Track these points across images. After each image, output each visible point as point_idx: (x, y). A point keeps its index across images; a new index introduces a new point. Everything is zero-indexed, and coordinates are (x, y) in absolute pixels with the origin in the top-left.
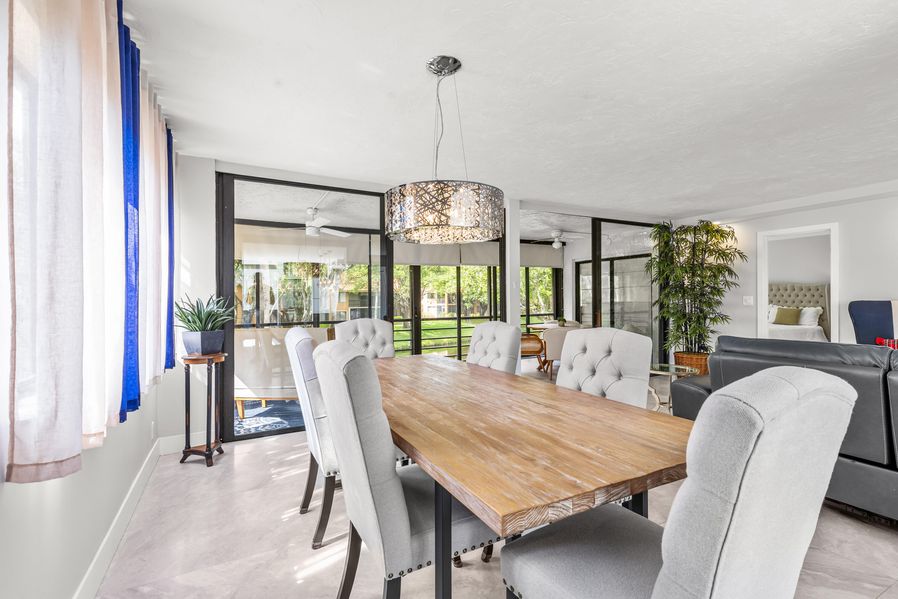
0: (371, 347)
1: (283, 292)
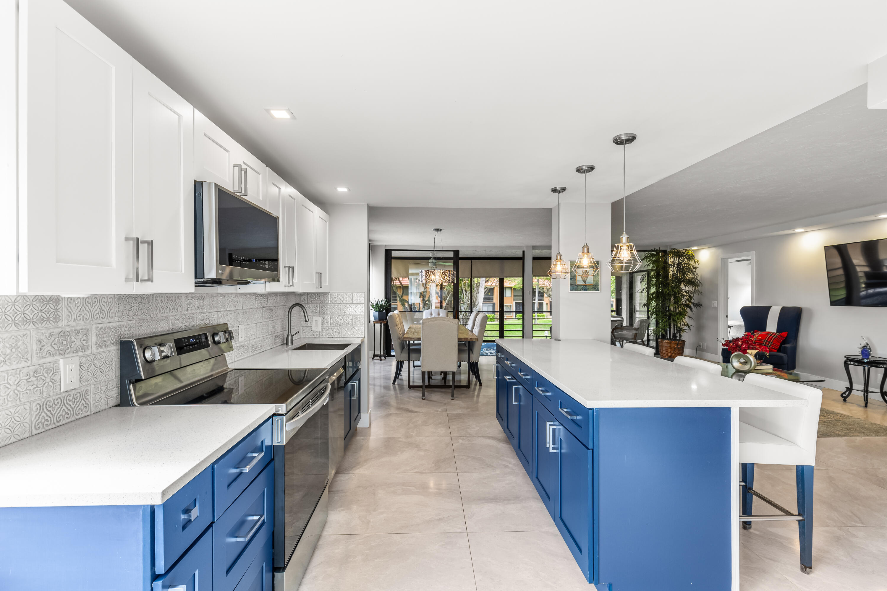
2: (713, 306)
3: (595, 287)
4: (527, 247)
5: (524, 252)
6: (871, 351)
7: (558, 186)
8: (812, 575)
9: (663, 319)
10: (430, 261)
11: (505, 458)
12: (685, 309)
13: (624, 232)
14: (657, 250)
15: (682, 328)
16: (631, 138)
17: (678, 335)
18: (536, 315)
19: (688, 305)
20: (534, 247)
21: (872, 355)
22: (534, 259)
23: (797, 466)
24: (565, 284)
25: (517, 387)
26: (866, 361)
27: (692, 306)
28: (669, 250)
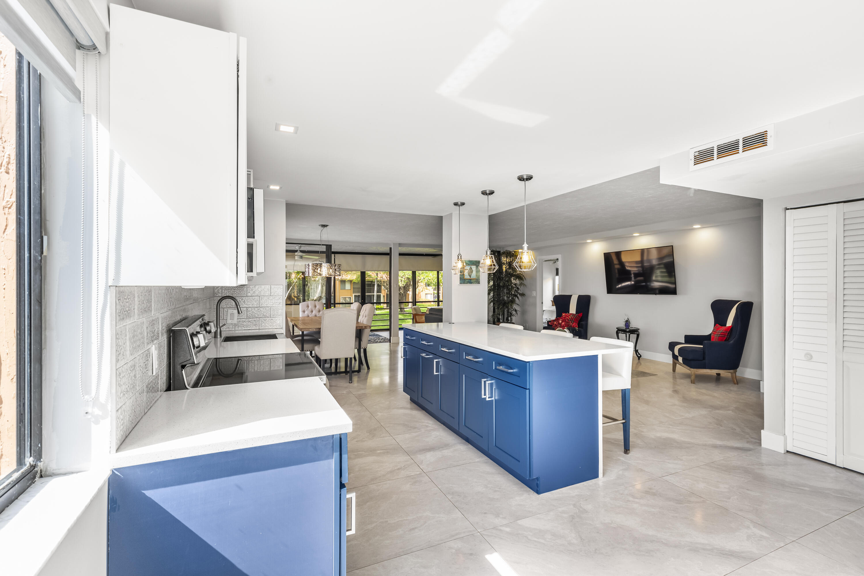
0: (306, 313)
1: (295, 281)
2: (533, 296)
3: (477, 281)
4: (394, 244)
5: (391, 248)
6: (630, 324)
7: (459, 201)
8: (630, 454)
9: (500, 307)
10: (296, 254)
11: (423, 421)
12: (514, 298)
13: (525, 243)
14: (494, 251)
15: (512, 313)
16: (529, 178)
17: (509, 319)
18: (376, 306)
19: (516, 295)
20: (400, 245)
21: (630, 326)
22: (400, 254)
23: (622, 390)
24: (456, 279)
25: (437, 360)
26: (628, 330)
27: (518, 295)
28: (502, 252)
